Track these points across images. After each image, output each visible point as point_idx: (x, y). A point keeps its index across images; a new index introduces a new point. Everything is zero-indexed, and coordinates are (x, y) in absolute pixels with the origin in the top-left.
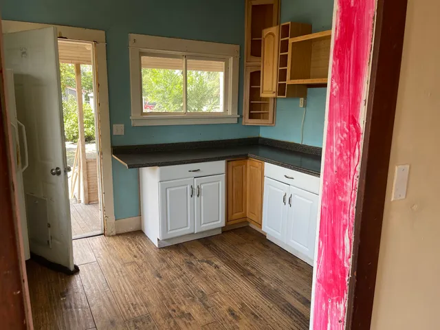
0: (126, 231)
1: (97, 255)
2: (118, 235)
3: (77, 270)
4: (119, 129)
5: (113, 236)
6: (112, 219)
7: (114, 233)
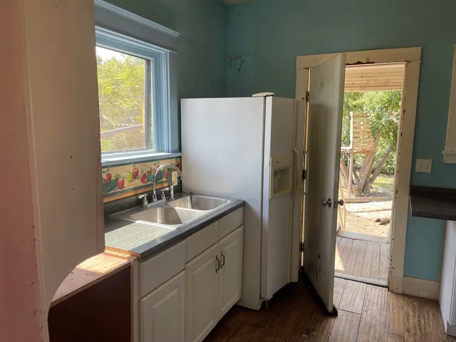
0: (416, 295)
1: (365, 308)
2: (404, 295)
3: (334, 313)
4: (424, 166)
5: (397, 294)
6: (400, 272)
7: (400, 291)
